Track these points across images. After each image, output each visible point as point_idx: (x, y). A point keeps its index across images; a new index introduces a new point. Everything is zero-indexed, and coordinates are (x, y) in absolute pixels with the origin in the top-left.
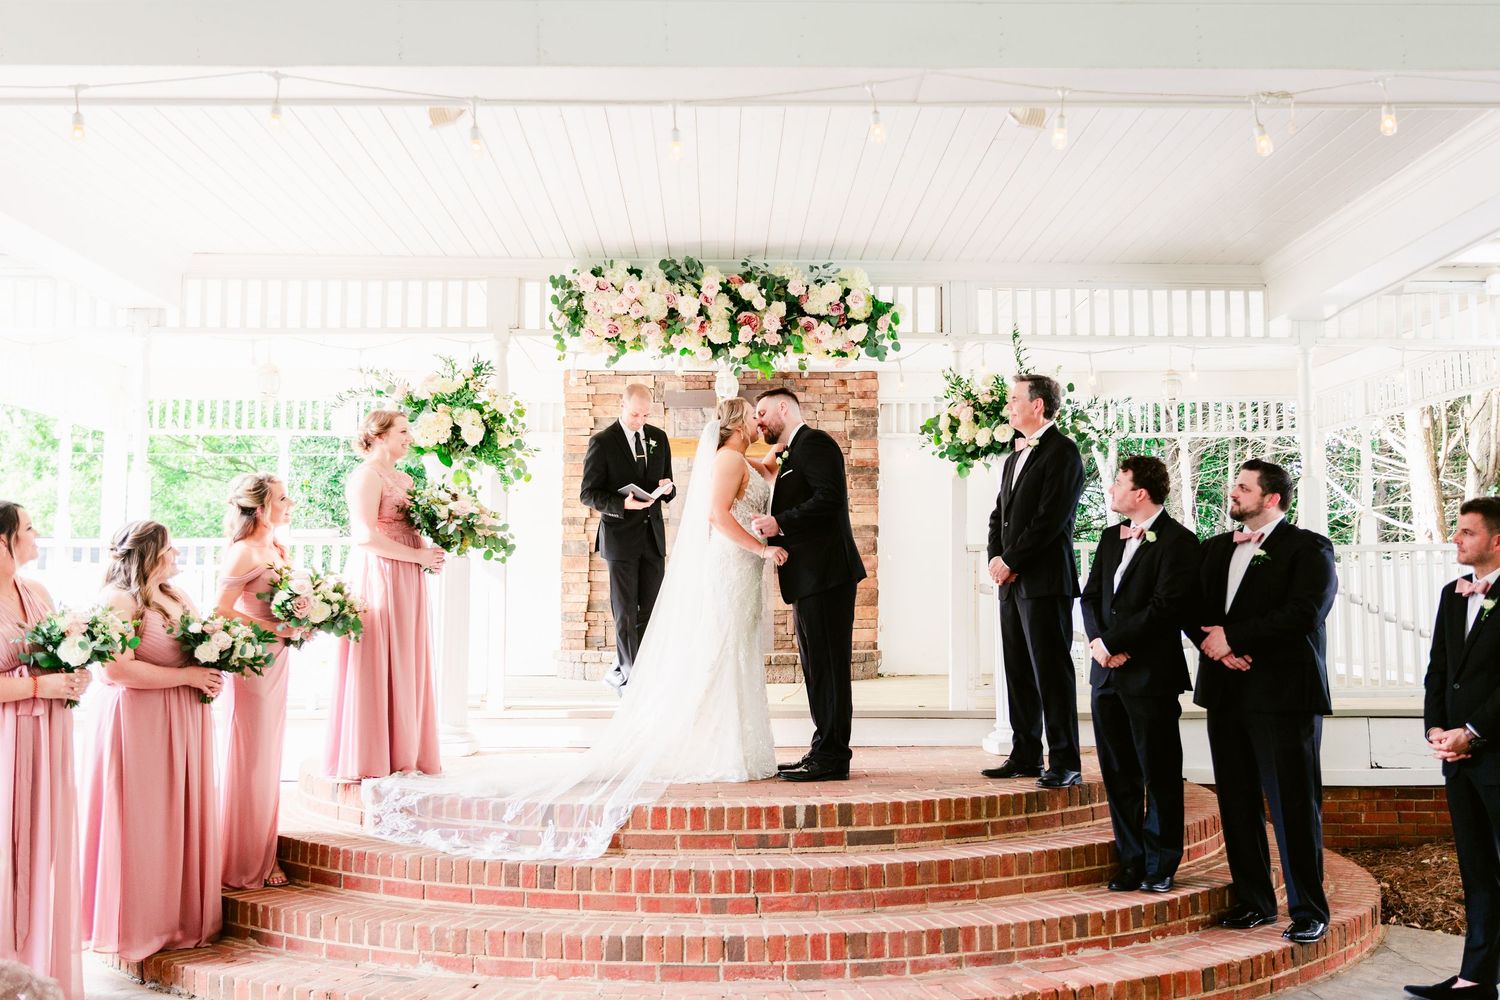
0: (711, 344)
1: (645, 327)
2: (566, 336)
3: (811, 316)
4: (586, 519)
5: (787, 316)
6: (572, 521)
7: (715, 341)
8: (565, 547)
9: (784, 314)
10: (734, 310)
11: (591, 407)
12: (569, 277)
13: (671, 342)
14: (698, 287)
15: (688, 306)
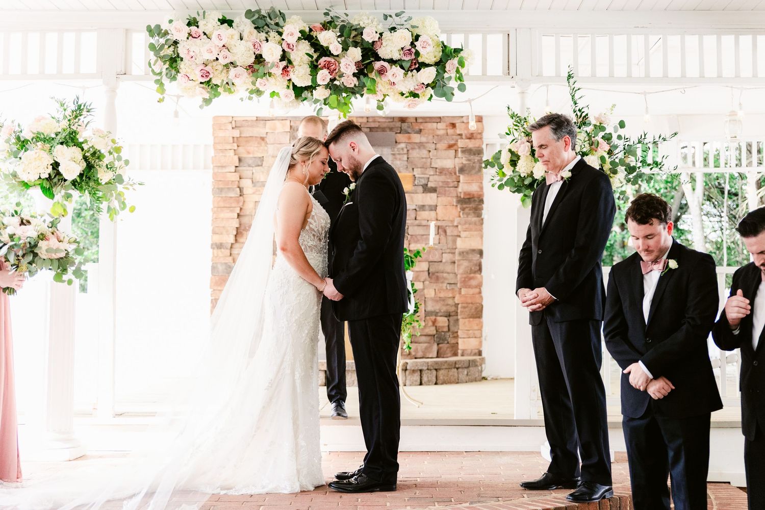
0: (295, 87)
1: (233, 71)
2: (166, 81)
3: (384, 60)
4: (232, 244)
5: (363, 60)
6: (220, 246)
7: (299, 84)
8: (214, 268)
9: (360, 58)
10: (315, 56)
11: (236, 148)
12: (165, 27)
13: (257, 84)
14: (280, 34)
15: (271, 52)
